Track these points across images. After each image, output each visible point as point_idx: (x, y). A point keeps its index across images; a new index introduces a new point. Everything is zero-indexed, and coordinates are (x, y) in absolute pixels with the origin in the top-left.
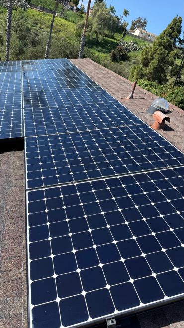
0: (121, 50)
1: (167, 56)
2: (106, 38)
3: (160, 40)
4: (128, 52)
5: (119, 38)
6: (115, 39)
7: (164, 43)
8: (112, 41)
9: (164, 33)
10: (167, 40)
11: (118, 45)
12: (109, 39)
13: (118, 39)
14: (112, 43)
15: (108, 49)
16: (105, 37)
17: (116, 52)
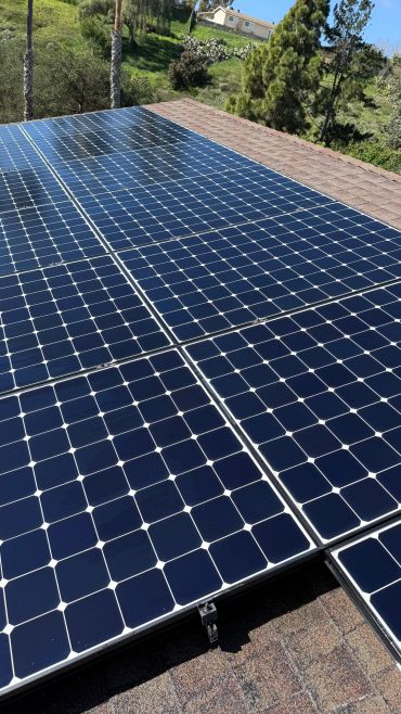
0: (192, 62)
1: (304, 68)
2: (152, 35)
3: (285, 32)
4: (208, 64)
5: (181, 33)
6: (174, 37)
7: (295, 39)
8: (167, 42)
9: (293, 15)
10: (300, 31)
11: (182, 49)
12: (160, 37)
13: (179, 35)
14: (168, 45)
15: (160, 61)
16: (150, 31)
17: (180, 66)
